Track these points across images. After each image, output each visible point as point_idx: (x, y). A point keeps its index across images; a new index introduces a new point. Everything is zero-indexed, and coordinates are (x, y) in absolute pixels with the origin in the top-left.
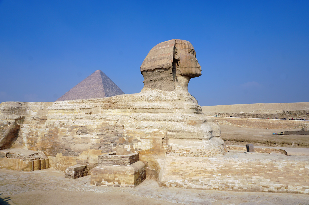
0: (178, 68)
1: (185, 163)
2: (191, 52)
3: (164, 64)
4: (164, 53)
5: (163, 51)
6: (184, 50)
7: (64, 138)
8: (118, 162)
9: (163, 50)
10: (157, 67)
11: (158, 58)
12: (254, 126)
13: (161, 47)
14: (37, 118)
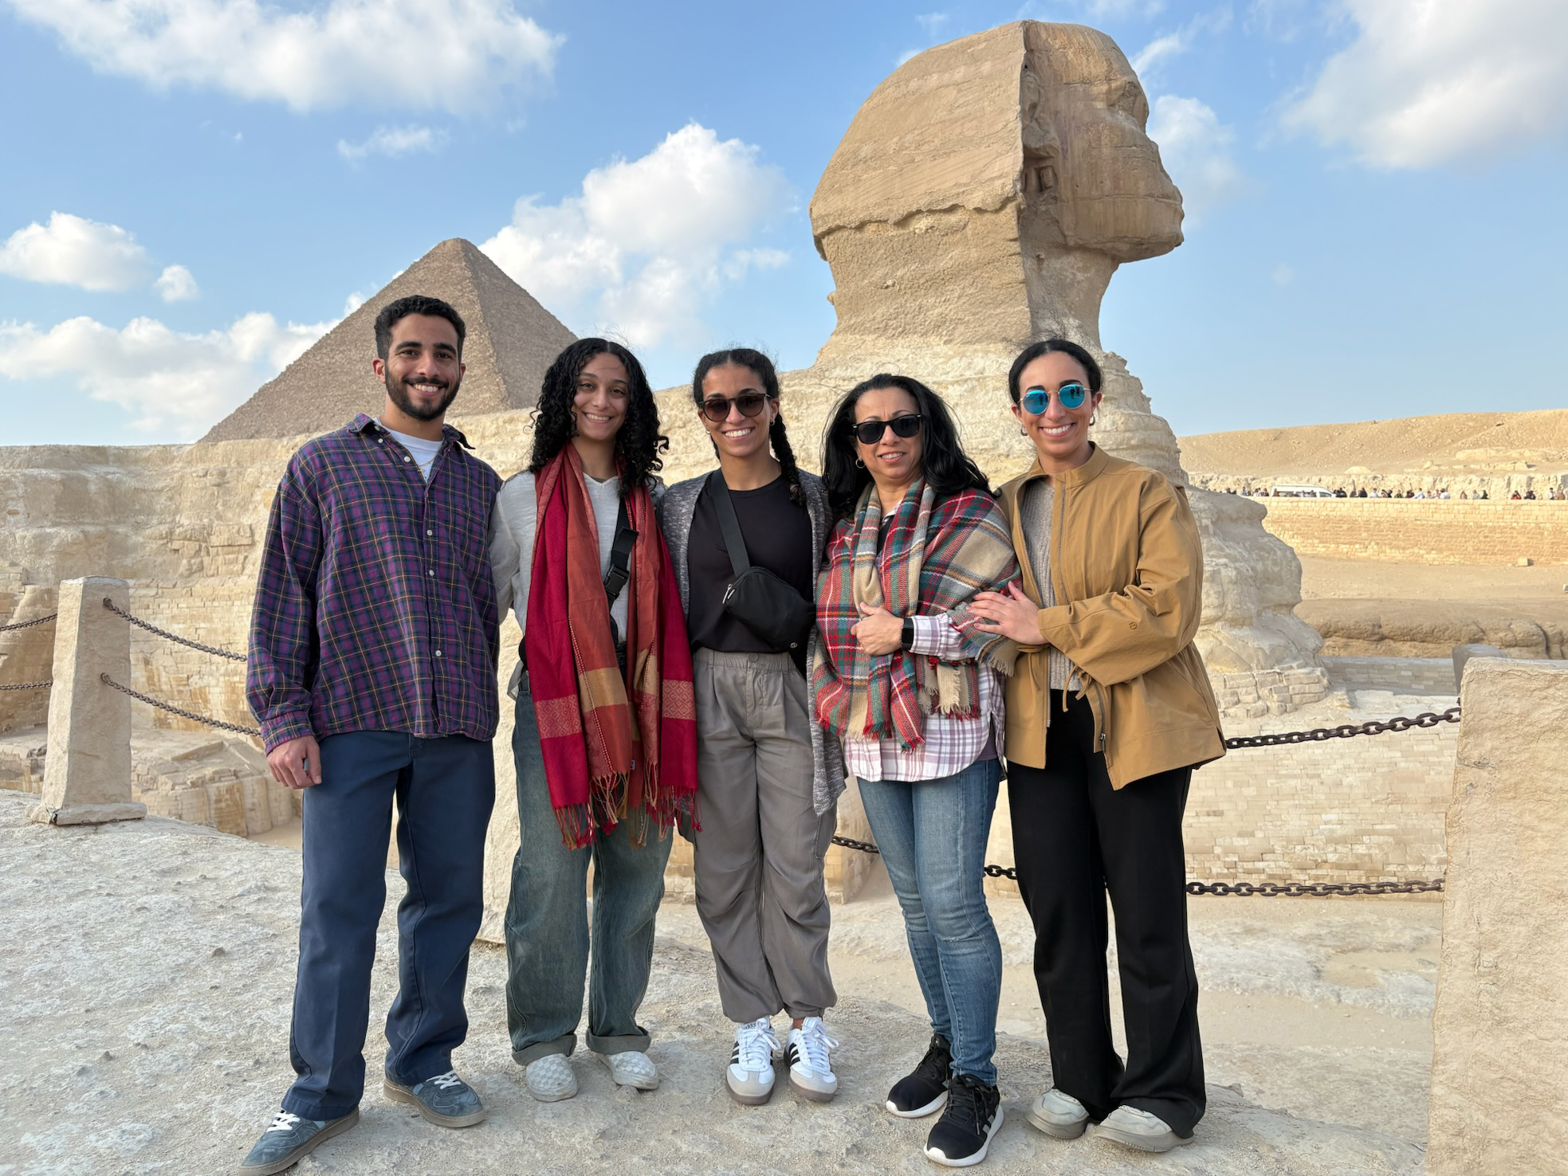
0: (1043, 208)
2: (1121, 103)
3: (965, 185)
4: (958, 112)
5: (956, 100)
6: (1079, 88)
9: (952, 93)
10: (923, 203)
11: (925, 148)
12: (1440, 551)
13: (935, 76)
14: (190, 540)
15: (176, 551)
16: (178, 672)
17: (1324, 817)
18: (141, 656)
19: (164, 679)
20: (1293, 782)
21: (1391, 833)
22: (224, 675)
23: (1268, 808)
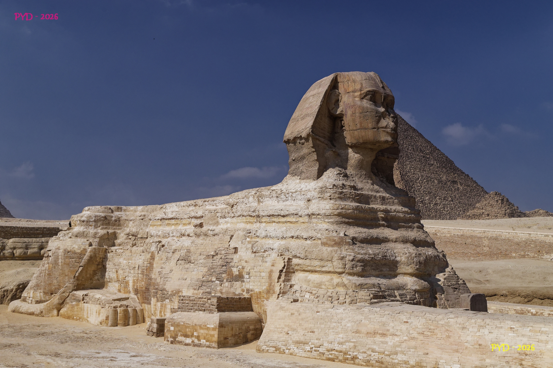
1: (296, 314)
2: (366, 98)
3: (303, 129)
4: (310, 105)
6: (351, 94)
7: (160, 270)
8: (203, 307)
9: (311, 98)
14: (133, 235)
15: (130, 239)
16: (123, 275)
17: (339, 336)
18: (116, 270)
19: (120, 277)
20: (334, 324)
21: (354, 342)
22: (133, 277)
23: (326, 331)
